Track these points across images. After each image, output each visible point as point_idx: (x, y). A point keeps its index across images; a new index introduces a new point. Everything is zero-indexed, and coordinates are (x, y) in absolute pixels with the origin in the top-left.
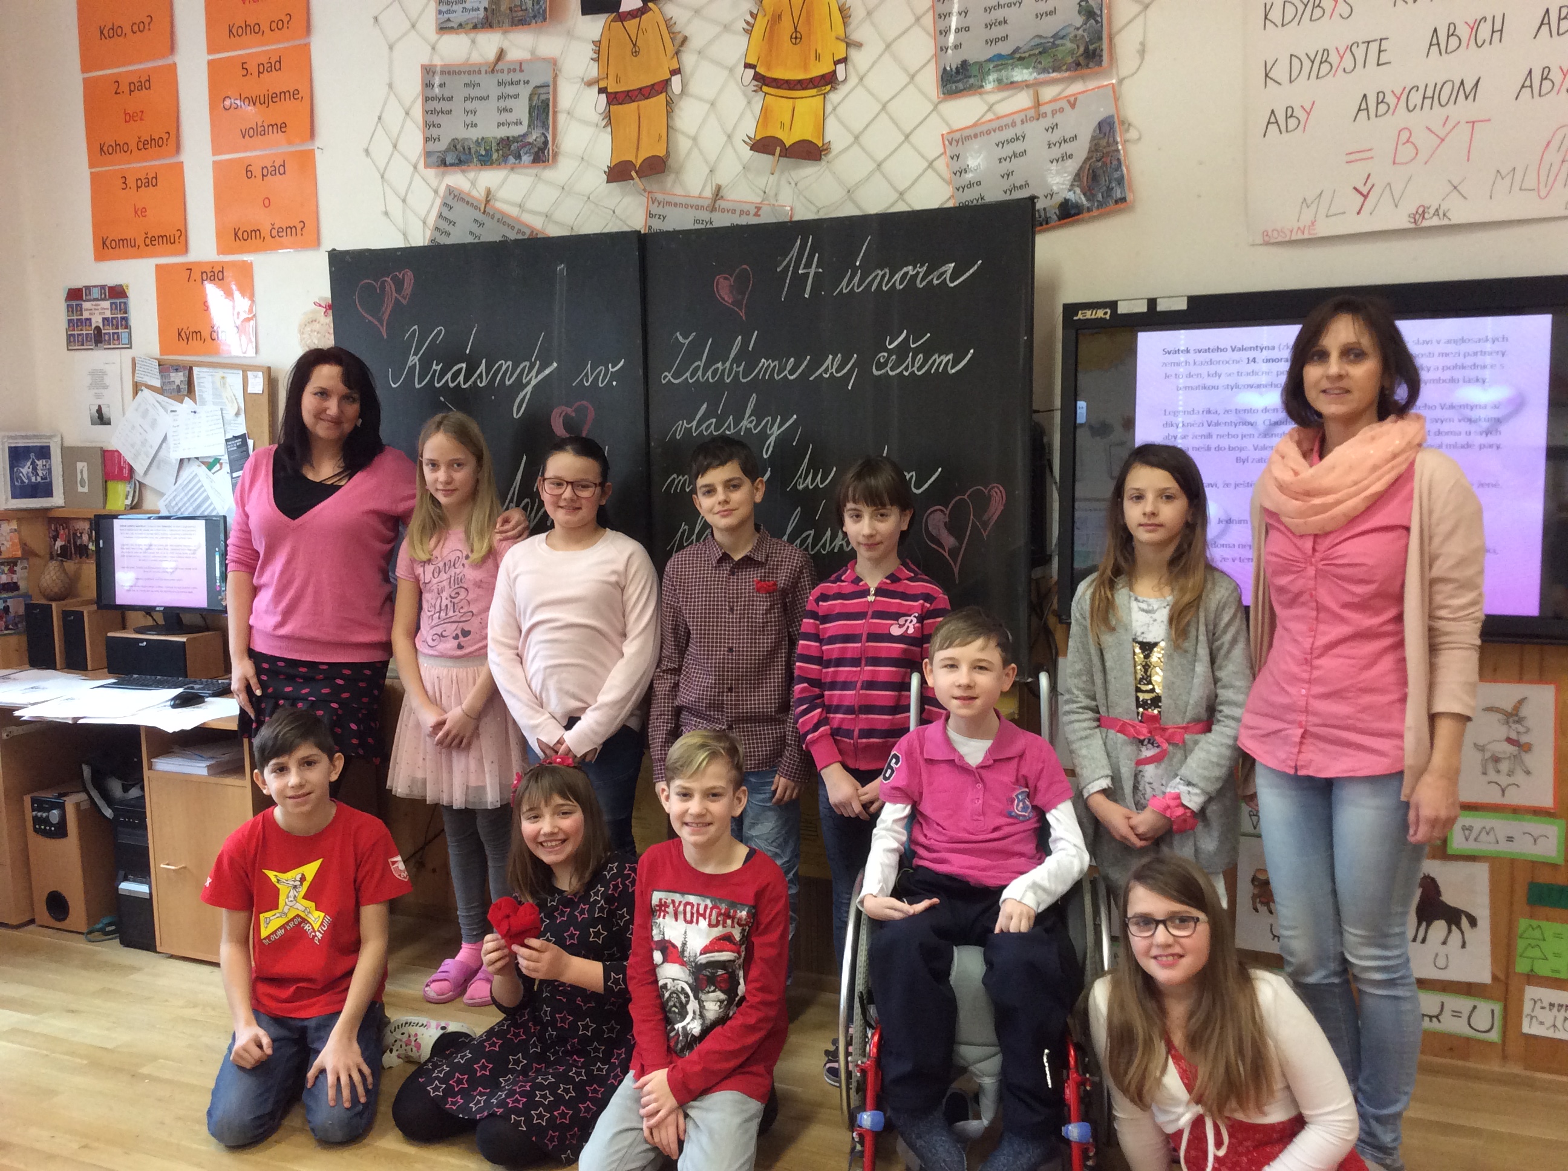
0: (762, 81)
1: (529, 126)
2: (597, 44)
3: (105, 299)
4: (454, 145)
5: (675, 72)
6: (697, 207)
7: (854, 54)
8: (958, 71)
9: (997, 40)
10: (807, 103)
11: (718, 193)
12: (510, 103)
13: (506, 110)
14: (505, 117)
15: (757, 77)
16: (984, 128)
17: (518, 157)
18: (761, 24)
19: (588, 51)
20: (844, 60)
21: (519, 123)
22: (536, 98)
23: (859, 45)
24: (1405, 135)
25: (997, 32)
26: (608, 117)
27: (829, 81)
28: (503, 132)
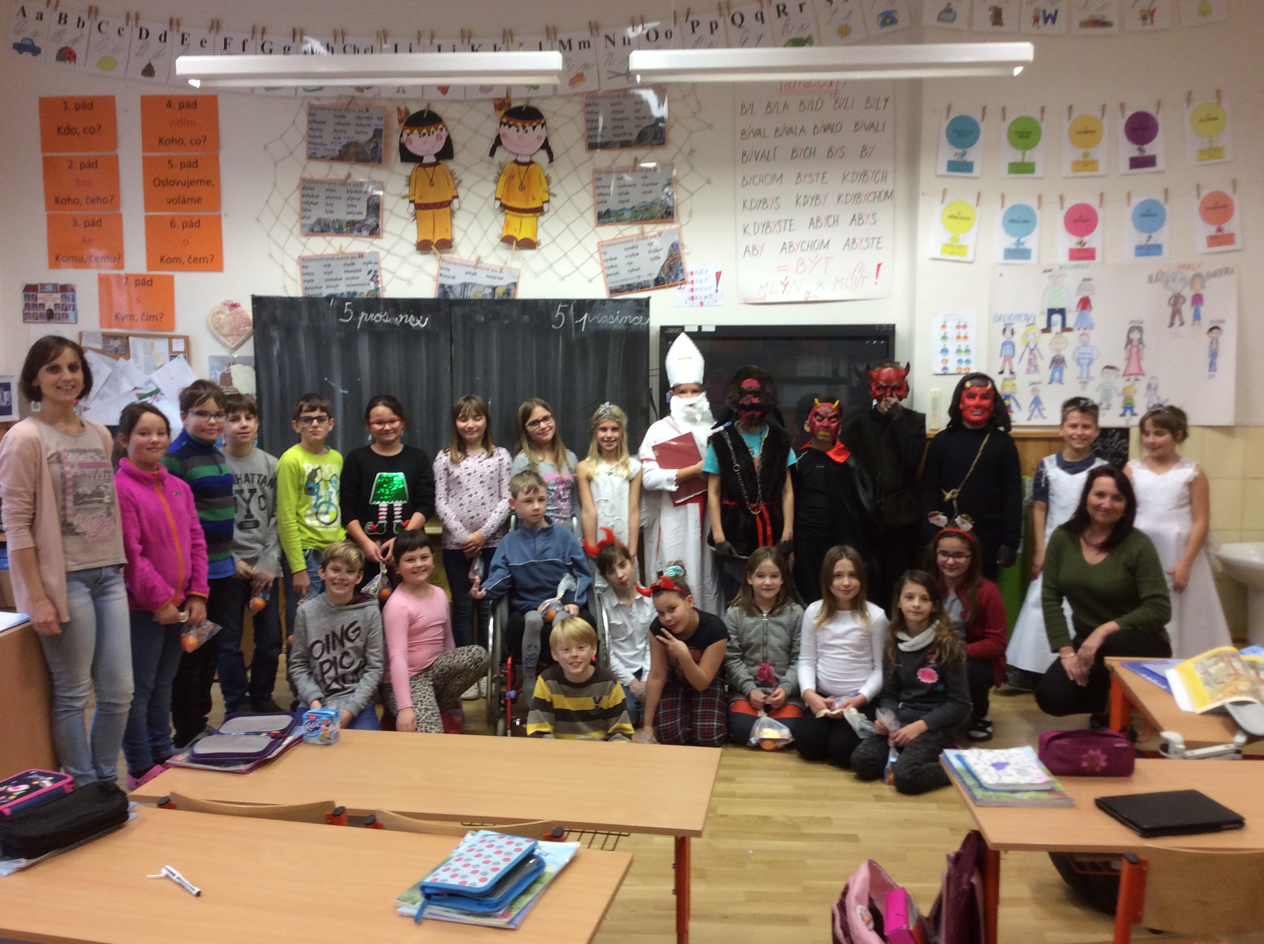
0: (504, 207)
1: (367, 215)
2: (409, 179)
3: (56, 292)
4: (319, 222)
5: (456, 197)
6: (467, 266)
7: (552, 199)
8: (605, 214)
9: (624, 202)
10: (528, 220)
11: (479, 260)
12: (354, 202)
13: (352, 205)
14: (351, 209)
15: (502, 205)
16: (619, 241)
17: (360, 231)
18: (503, 179)
19: (403, 181)
20: (548, 202)
22: (371, 202)
23: (555, 196)
24: (800, 262)
26: (415, 216)
27: (539, 211)
28: (350, 217)
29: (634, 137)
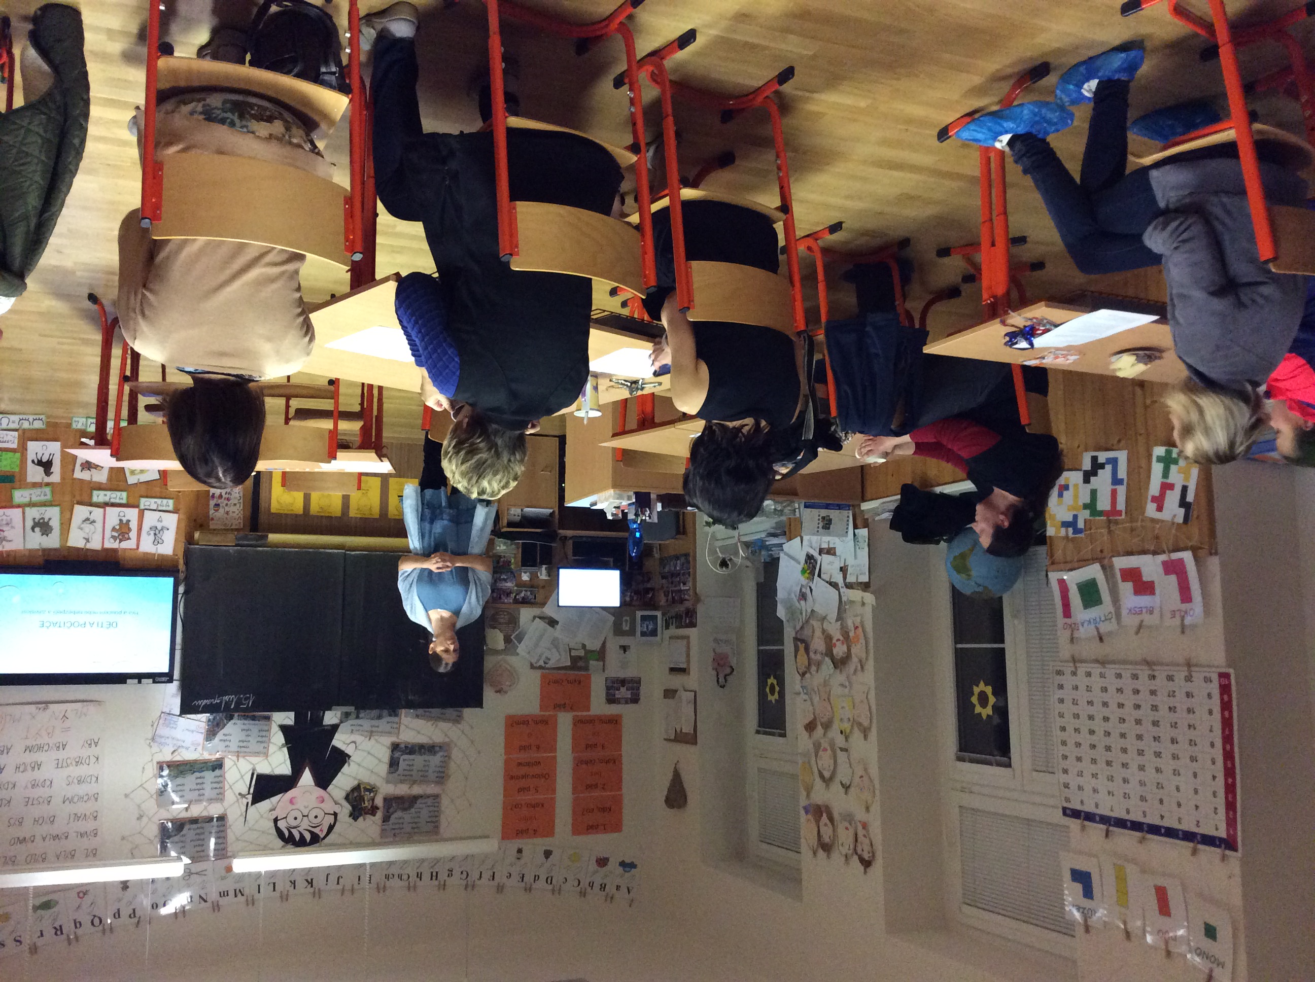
1: (399, 759)
3: (619, 698)
4: (435, 753)
12: (408, 768)
14: (411, 763)
17: (406, 747)
21: (404, 760)
22: (396, 769)
24: (50, 736)
25: (199, 781)
28: (412, 757)
29: (187, 827)
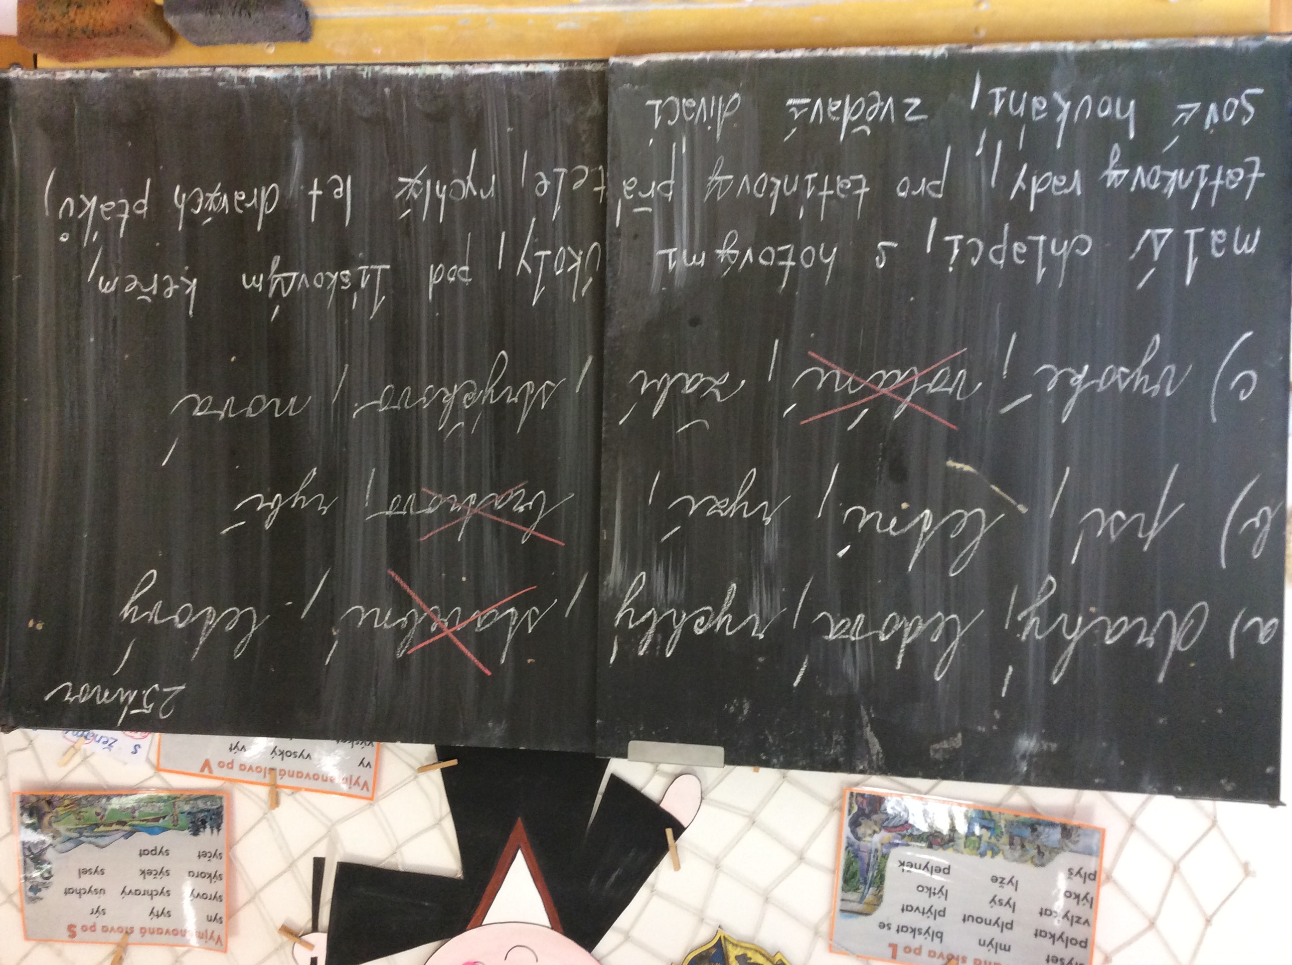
4: (1043, 856)
8: (203, 823)
9: (154, 852)
12: (922, 900)
13: (931, 892)
21: (906, 866)
22: (869, 897)
25: (153, 863)
